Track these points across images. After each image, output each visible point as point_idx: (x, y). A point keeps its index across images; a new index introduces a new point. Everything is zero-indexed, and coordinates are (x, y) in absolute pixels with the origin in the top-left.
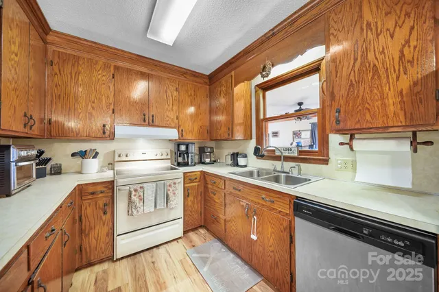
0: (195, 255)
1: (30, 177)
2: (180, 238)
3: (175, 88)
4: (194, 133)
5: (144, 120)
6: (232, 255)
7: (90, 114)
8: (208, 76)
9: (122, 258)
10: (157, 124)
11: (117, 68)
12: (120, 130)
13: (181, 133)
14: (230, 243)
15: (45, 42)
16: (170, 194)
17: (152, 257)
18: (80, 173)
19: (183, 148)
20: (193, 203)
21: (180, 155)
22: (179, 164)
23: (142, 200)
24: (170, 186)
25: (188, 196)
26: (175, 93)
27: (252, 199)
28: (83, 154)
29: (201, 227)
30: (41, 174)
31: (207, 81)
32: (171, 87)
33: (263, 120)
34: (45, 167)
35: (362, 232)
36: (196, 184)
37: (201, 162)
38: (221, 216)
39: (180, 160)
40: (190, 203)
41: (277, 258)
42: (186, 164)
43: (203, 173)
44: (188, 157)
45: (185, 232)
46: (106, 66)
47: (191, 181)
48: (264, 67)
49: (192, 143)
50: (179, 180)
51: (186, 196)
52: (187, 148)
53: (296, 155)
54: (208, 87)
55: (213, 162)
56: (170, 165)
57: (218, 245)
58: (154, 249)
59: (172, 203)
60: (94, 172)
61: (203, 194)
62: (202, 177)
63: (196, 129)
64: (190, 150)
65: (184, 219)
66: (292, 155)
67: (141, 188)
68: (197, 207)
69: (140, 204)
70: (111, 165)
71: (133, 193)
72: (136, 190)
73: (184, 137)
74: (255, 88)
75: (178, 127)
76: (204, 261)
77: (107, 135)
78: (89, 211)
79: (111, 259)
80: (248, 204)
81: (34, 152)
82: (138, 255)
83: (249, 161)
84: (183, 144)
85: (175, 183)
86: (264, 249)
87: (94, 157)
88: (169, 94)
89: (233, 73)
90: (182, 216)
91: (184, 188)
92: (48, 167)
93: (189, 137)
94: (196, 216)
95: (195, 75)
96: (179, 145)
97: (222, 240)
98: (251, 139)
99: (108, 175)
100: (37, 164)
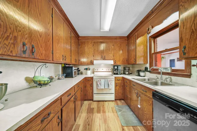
0: (117, 108)
1: (76, 74)
2: (114, 101)
3: (112, 45)
4: (120, 62)
5: (102, 58)
6: (132, 113)
7: (88, 57)
8: (127, 36)
9: (95, 101)
10: (106, 59)
11: (94, 42)
12: (95, 62)
13: (115, 62)
14: (132, 107)
15: (79, 40)
16: (109, 84)
17: (103, 103)
18: (86, 74)
19: (116, 67)
20: (119, 89)
21: (115, 70)
22: (114, 74)
23: (100, 84)
24: (109, 81)
25: (117, 86)
26: (112, 47)
27: (139, 90)
28: (86, 69)
29: (123, 99)
30: (78, 74)
31: (127, 39)
32: (111, 45)
33: (153, 54)
34: (79, 72)
35: (179, 110)
36: (120, 82)
37: (124, 74)
38: (129, 96)
39: (115, 72)
40: (117, 89)
41: (147, 117)
42: (117, 74)
43: (123, 78)
44: (118, 71)
45: (115, 100)
46: (92, 43)
47: (118, 80)
48: (149, 29)
49: (120, 66)
50: (113, 80)
51: (116, 86)
52: (118, 67)
53: (170, 72)
54: (127, 41)
55: (129, 74)
56: (111, 74)
57: (127, 107)
58: (105, 102)
59: (110, 87)
60: (89, 74)
61: (123, 87)
62: (123, 79)
63: (121, 60)
64: (119, 69)
65: (115, 95)
66: (168, 72)
67: (100, 80)
68: (121, 91)
69: (100, 85)
70: (93, 73)
71: (98, 82)
72: (98, 81)
73: (116, 63)
74: (149, 38)
75: (114, 60)
76: (120, 111)
77: (92, 63)
78: (88, 85)
79: (92, 100)
80: (137, 92)
81: (77, 68)
82: (99, 102)
83: (146, 74)
84: (116, 66)
85: (111, 80)
86: (143, 112)
87: (89, 70)
88: (110, 47)
89: (136, 34)
90: (114, 93)
91: (115, 83)
92: (80, 72)
93: (118, 63)
94: (120, 95)
95: (121, 38)
96: (114, 66)
97: (129, 106)
98: (147, 63)
99: (92, 75)
100: (78, 71)
